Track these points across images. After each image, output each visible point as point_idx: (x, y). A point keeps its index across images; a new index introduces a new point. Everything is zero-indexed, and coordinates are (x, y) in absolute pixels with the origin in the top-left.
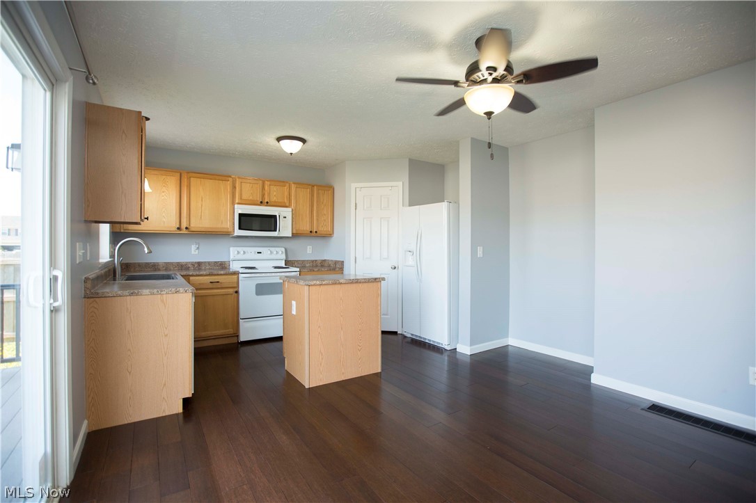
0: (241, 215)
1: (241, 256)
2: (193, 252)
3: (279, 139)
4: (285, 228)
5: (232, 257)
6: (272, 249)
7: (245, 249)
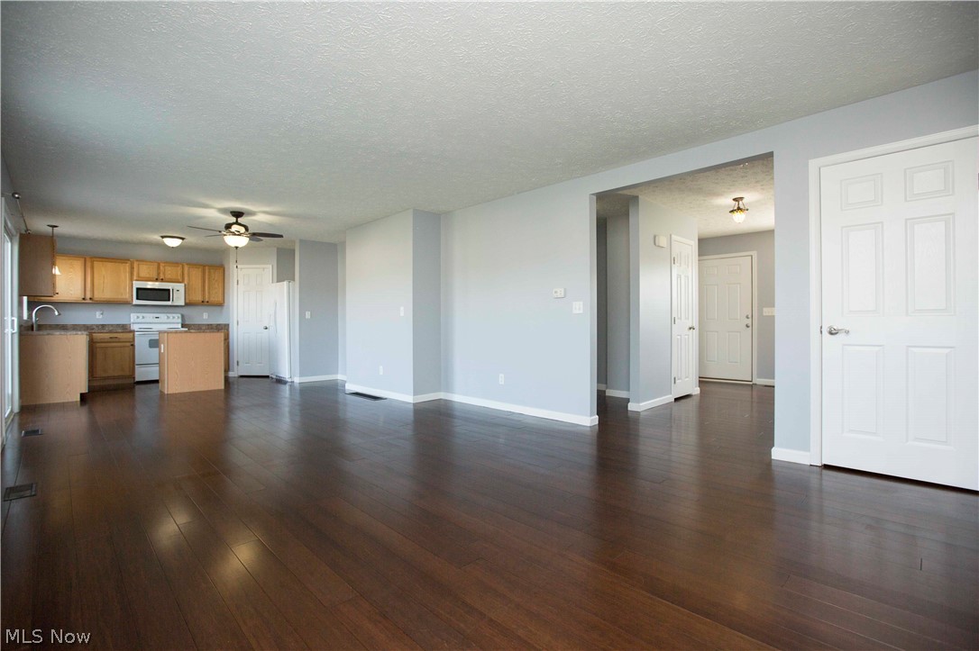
0: (138, 289)
1: (140, 320)
2: (97, 317)
3: (163, 237)
4: (178, 298)
5: (132, 321)
6: (169, 315)
7: (144, 315)
